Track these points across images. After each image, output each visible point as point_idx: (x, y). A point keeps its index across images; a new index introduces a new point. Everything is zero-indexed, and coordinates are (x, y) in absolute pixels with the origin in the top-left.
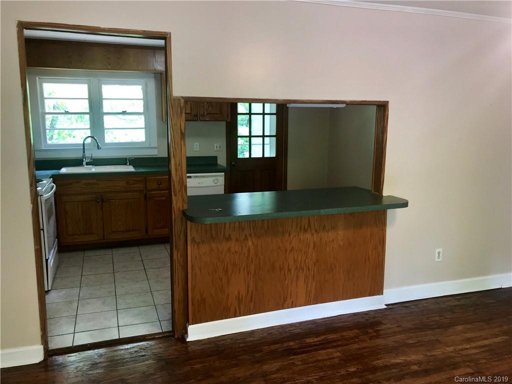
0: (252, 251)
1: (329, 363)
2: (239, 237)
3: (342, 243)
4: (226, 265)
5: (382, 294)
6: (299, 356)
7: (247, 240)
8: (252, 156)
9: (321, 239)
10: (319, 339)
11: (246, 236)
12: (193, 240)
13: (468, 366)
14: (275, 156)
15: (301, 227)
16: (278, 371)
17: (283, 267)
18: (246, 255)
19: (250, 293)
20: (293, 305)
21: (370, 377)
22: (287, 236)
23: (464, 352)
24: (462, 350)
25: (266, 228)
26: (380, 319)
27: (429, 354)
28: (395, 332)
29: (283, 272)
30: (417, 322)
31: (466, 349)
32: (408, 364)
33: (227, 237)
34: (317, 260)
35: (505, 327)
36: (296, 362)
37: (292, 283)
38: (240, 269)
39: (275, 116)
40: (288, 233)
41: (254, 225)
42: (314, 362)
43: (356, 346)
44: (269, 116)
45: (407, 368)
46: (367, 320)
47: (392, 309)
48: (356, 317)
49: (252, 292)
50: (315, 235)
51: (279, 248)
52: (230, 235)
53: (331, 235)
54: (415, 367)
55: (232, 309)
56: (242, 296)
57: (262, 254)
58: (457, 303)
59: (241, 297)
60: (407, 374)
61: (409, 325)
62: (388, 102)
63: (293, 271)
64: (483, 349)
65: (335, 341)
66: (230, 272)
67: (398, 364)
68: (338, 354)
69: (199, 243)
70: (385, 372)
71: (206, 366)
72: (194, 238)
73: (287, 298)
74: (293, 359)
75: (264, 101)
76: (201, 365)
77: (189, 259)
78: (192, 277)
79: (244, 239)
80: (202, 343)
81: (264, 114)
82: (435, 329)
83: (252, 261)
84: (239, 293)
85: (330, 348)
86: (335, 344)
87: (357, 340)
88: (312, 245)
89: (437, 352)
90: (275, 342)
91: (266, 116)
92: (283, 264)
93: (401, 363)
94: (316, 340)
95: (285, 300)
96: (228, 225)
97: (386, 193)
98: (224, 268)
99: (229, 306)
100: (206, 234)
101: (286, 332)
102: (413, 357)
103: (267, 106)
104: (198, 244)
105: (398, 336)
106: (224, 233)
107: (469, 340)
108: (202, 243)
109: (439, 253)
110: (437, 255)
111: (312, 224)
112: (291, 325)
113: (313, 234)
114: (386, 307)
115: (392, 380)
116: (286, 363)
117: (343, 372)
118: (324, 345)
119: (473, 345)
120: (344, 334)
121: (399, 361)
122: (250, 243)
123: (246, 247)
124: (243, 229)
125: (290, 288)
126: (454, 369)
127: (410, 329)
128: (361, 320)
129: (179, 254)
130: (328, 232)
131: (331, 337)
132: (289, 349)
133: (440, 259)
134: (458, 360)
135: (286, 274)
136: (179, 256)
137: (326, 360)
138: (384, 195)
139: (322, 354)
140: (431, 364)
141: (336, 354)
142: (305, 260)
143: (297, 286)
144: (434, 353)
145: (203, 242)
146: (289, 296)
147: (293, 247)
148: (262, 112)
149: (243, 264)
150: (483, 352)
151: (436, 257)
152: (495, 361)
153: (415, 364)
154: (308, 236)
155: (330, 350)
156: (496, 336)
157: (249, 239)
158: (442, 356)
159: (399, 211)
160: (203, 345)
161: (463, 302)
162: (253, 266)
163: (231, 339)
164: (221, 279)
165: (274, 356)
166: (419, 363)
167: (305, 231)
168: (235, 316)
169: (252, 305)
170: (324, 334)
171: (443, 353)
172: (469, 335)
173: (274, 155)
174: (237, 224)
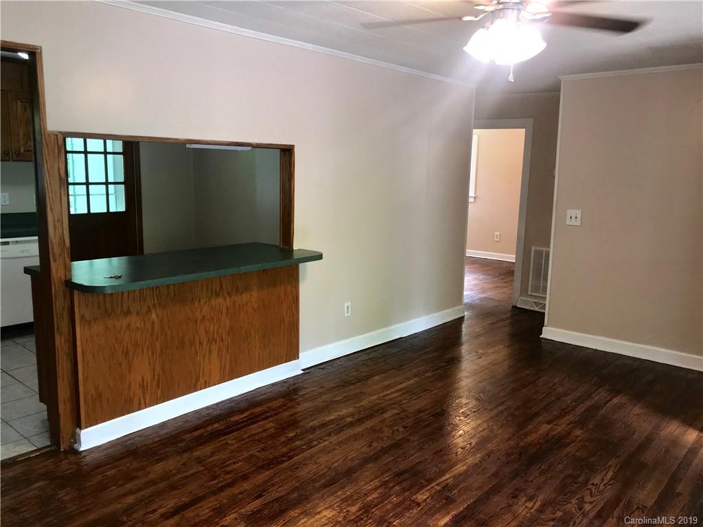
0: (157, 325)
1: (266, 435)
2: (141, 309)
3: (256, 306)
4: (125, 345)
5: (298, 358)
6: (230, 435)
7: (151, 312)
8: (92, 212)
9: (234, 302)
10: (245, 415)
11: (149, 307)
12: (82, 317)
13: (394, 408)
14: (124, 210)
15: (212, 290)
16: (213, 454)
17: (194, 340)
18: (150, 330)
19: (156, 377)
20: (207, 385)
21: (311, 437)
22: (197, 303)
23: (387, 398)
24: (384, 396)
25: (172, 296)
26: (301, 384)
27: (357, 405)
28: (320, 393)
29: (193, 348)
30: (338, 380)
31: (387, 395)
32: (343, 418)
33: (125, 311)
34: (231, 328)
35: (414, 371)
36: (229, 442)
37: (204, 360)
38: (143, 350)
39: (121, 157)
40: (198, 300)
41: (157, 293)
42: (250, 437)
43: (286, 414)
44: (112, 156)
45: (342, 421)
46: (288, 388)
47: (309, 373)
48: (275, 387)
49: (159, 376)
50: (228, 299)
51: (188, 318)
52: (129, 307)
53: (245, 297)
54: (349, 419)
55: (136, 401)
56: (147, 383)
57: (169, 328)
58: (368, 357)
59: (145, 385)
60: (345, 426)
61: (332, 385)
62: (293, 146)
63: (205, 344)
64: (402, 392)
65: (263, 414)
66: (131, 355)
67: (333, 420)
68: (271, 424)
69: (90, 320)
70: (323, 430)
71: (122, 470)
72: (84, 315)
73: (199, 377)
74: (225, 439)
75: (105, 137)
76: (115, 470)
77: (79, 343)
78: (83, 367)
79: (147, 312)
80: (102, 448)
81: (105, 153)
82: (355, 383)
83: (157, 339)
84: (143, 379)
85: (260, 421)
86: (264, 416)
87: (285, 408)
88: (224, 311)
89: (365, 403)
90: (196, 428)
91: (108, 156)
92: (194, 337)
93: (335, 419)
94: (242, 416)
95: (197, 380)
96: (125, 296)
97: (296, 246)
98: (123, 351)
99: (132, 397)
100: (99, 307)
101: (204, 416)
102: (344, 412)
103: (109, 142)
104: (89, 323)
105: (324, 397)
106: (122, 307)
107: (388, 387)
108: (94, 320)
109: (348, 307)
110: (346, 310)
111: (224, 286)
112: (207, 408)
113: (225, 299)
114: (302, 372)
115: (332, 435)
116: (218, 445)
117: (283, 439)
118: (253, 420)
119: (393, 390)
120: (270, 405)
121: (333, 417)
122: (154, 316)
123: (149, 320)
124: (145, 300)
125: (202, 365)
126: (382, 413)
127: (333, 388)
128: (282, 389)
129: (63, 339)
130: (241, 294)
131: (258, 410)
132: (215, 432)
133: (349, 314)
134: (384, 405)
135: (197, 349)
136: (63, 341)
137: (261, 432)
138: (294, 249)
139: (255, 428)
140: (362, 413)
141: (269, 425)
142: (218, 331)
143: (210, 360)
144: (362, 404)
145: (96, 319)
146: (201, 375)
147: (204, 316)
148: (103, 150)
149: (147, 343)
150: (403, 394)
151: (346, 313)
152: (414, 400)
153: (348, 416)
154: (220, 300)
155: (261, 423)
156: (409, 379)
157: (153, 311)
158: (370, 405)
159: (310, 265)
160: (105, 450)
161: (372, 355)
162: (158, 345)
163: (140, 436)
164: (120, 365)
165: (201, 441)
166: (352, 415)
167: (217, 295)
168: (139, 409)
169: (159, 392)
170: (247, 409)
171: (370, 402)
172: (386, 383)
173: (122, 208)
174: (137, 293)
